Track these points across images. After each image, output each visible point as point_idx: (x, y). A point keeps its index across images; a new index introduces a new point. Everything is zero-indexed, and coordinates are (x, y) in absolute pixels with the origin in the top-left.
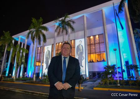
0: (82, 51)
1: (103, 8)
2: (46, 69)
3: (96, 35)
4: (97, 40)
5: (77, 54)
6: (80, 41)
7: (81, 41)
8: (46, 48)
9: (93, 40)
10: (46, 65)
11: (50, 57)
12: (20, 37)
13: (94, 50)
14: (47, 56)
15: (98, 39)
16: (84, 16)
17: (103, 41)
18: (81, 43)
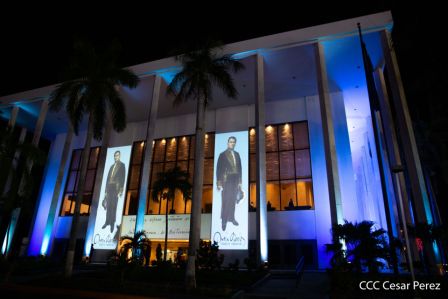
0: (235, 171)
1: (320, 39)
2: (104, 227)
3: (284, 124)
4: (285, 139)
5: (218, 180)
6: (232, 140)
7: (234, 138)
8: (111, 152)
9: (273, 138)
10: (105, 212)
11: (123, 186)
12: (18, 105)
13: (277, 172)
14: (111, 182)
15: (290, 136)
16: (255, 56)
17: (304, 144)
18: (234, 146)
